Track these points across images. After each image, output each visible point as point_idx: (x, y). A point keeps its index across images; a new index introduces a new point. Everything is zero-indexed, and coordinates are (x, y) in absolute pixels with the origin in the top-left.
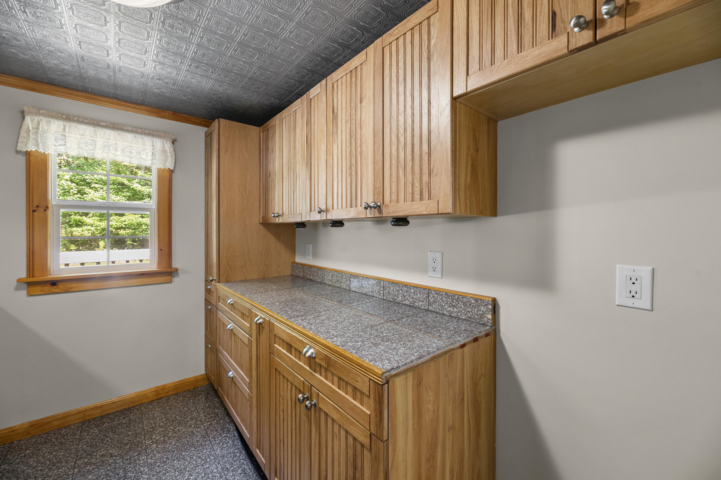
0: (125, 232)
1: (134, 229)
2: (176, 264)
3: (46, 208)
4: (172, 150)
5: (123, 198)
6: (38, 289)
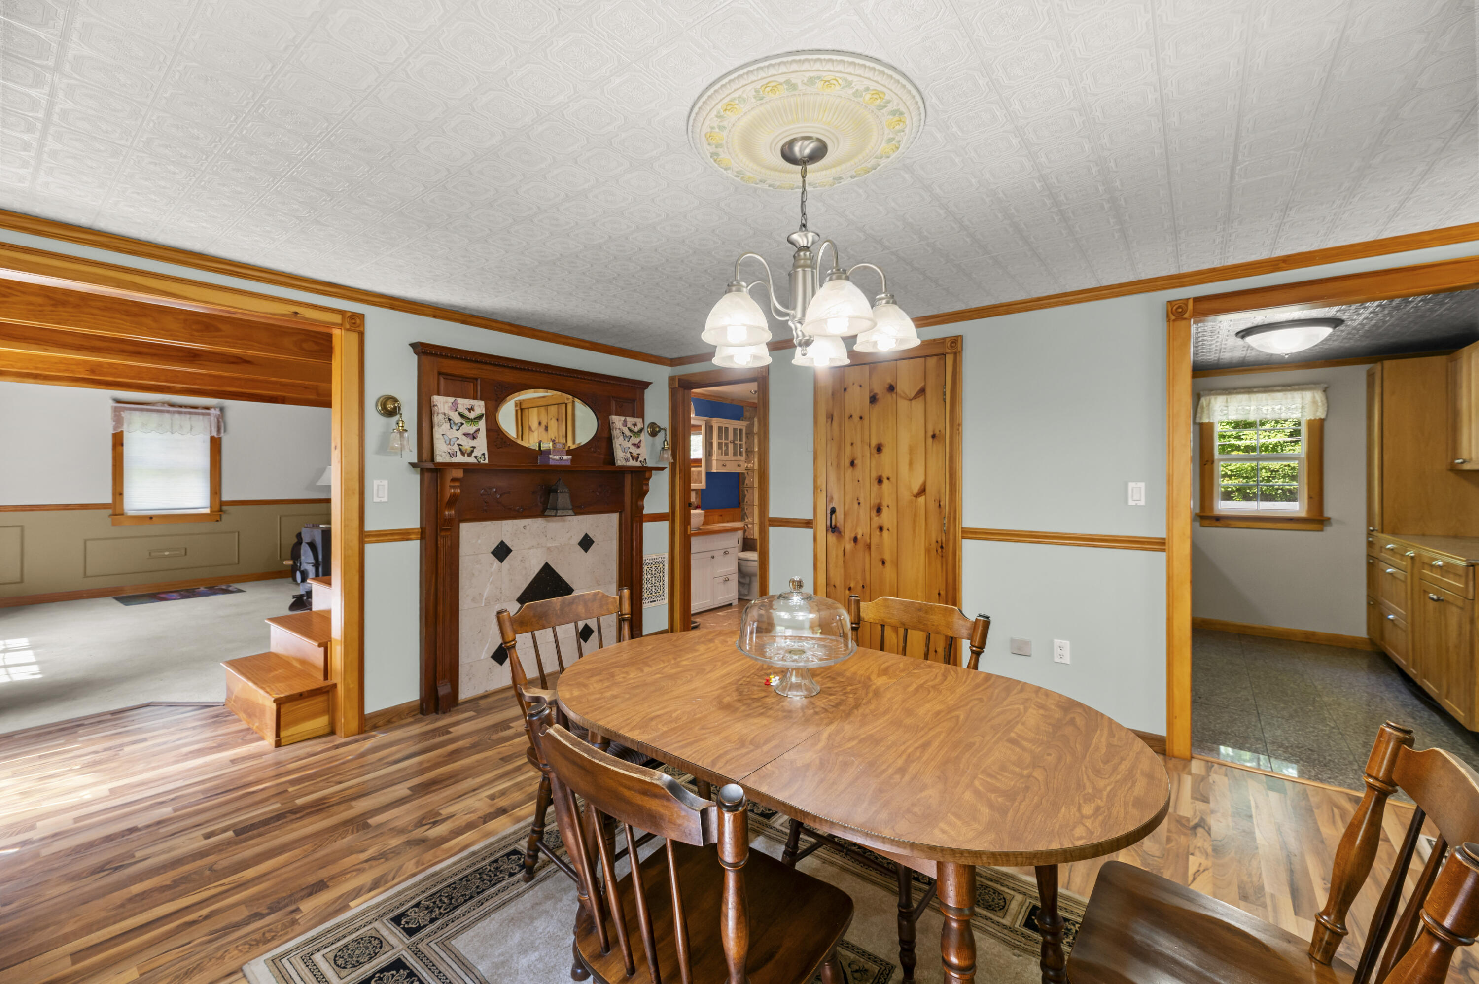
0: (1230, 482)
1: (1247, 477)
2: (1329, 512)
3: (1213, 462)
4: (1324, 399)
5: (1227, 427)
6: (1207, 522)
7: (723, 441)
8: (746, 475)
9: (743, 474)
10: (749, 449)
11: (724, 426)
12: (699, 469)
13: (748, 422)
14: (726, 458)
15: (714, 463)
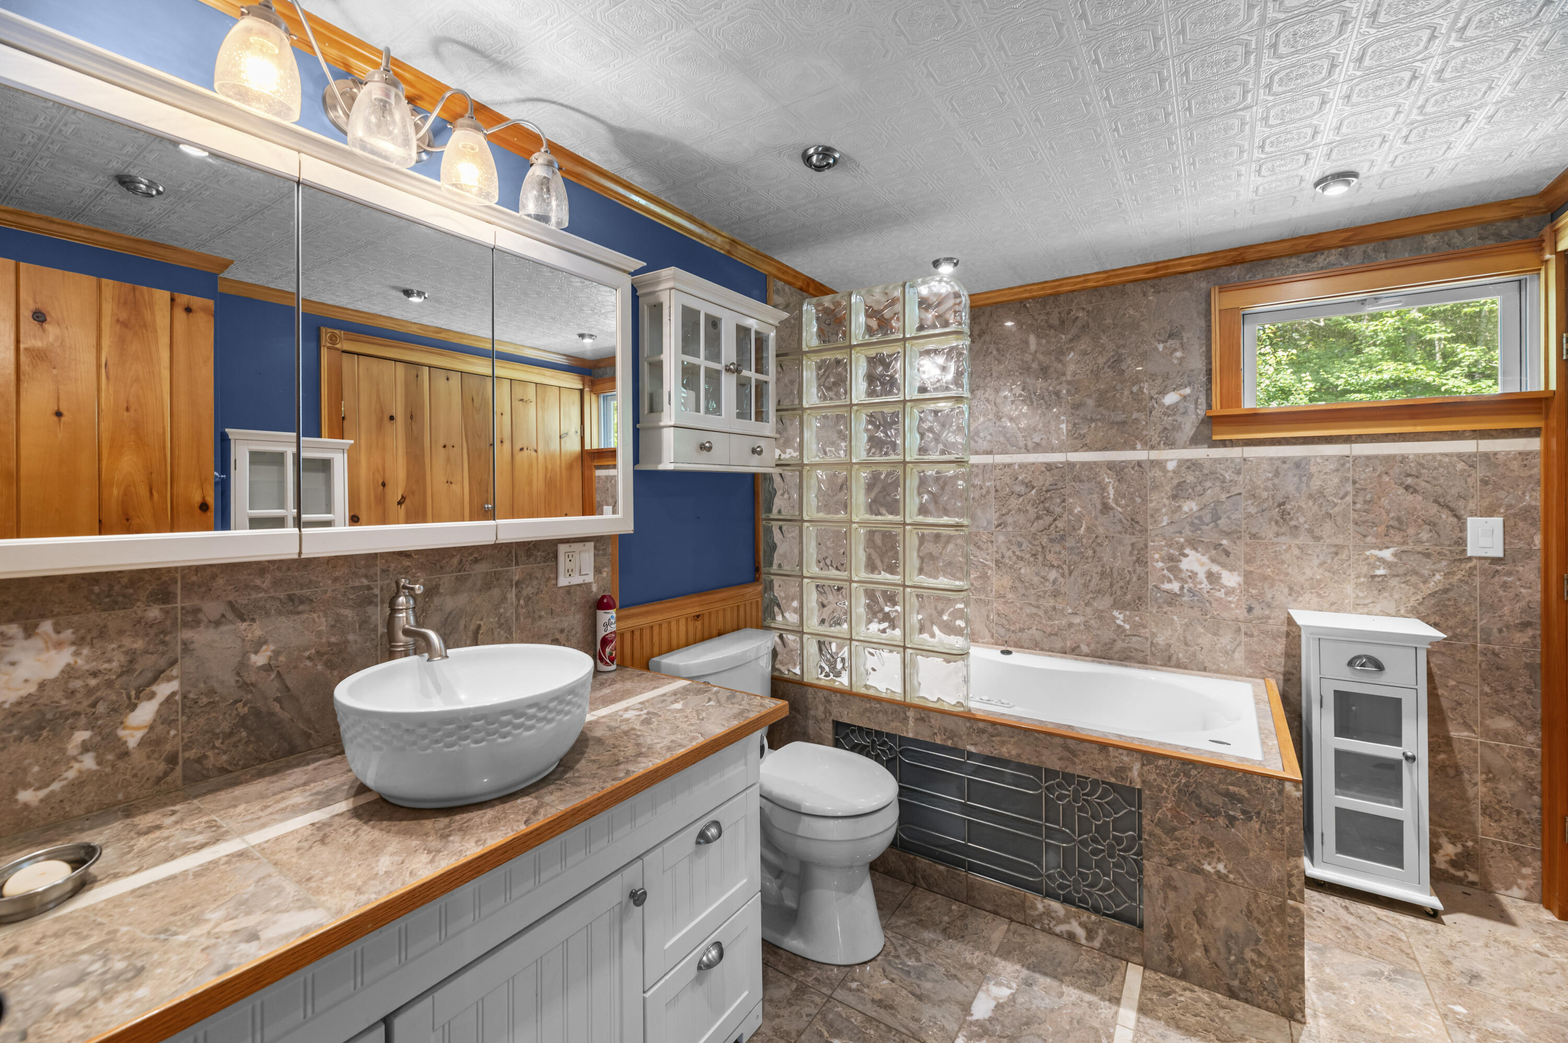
7: (702, 361)
8: (777, 479)
9: (767, 477)
10: (786, 404)
11: (705, 309)
12: (611, 472)
13: (786, 315)
14: (712, 421)
15: (668, 437)
